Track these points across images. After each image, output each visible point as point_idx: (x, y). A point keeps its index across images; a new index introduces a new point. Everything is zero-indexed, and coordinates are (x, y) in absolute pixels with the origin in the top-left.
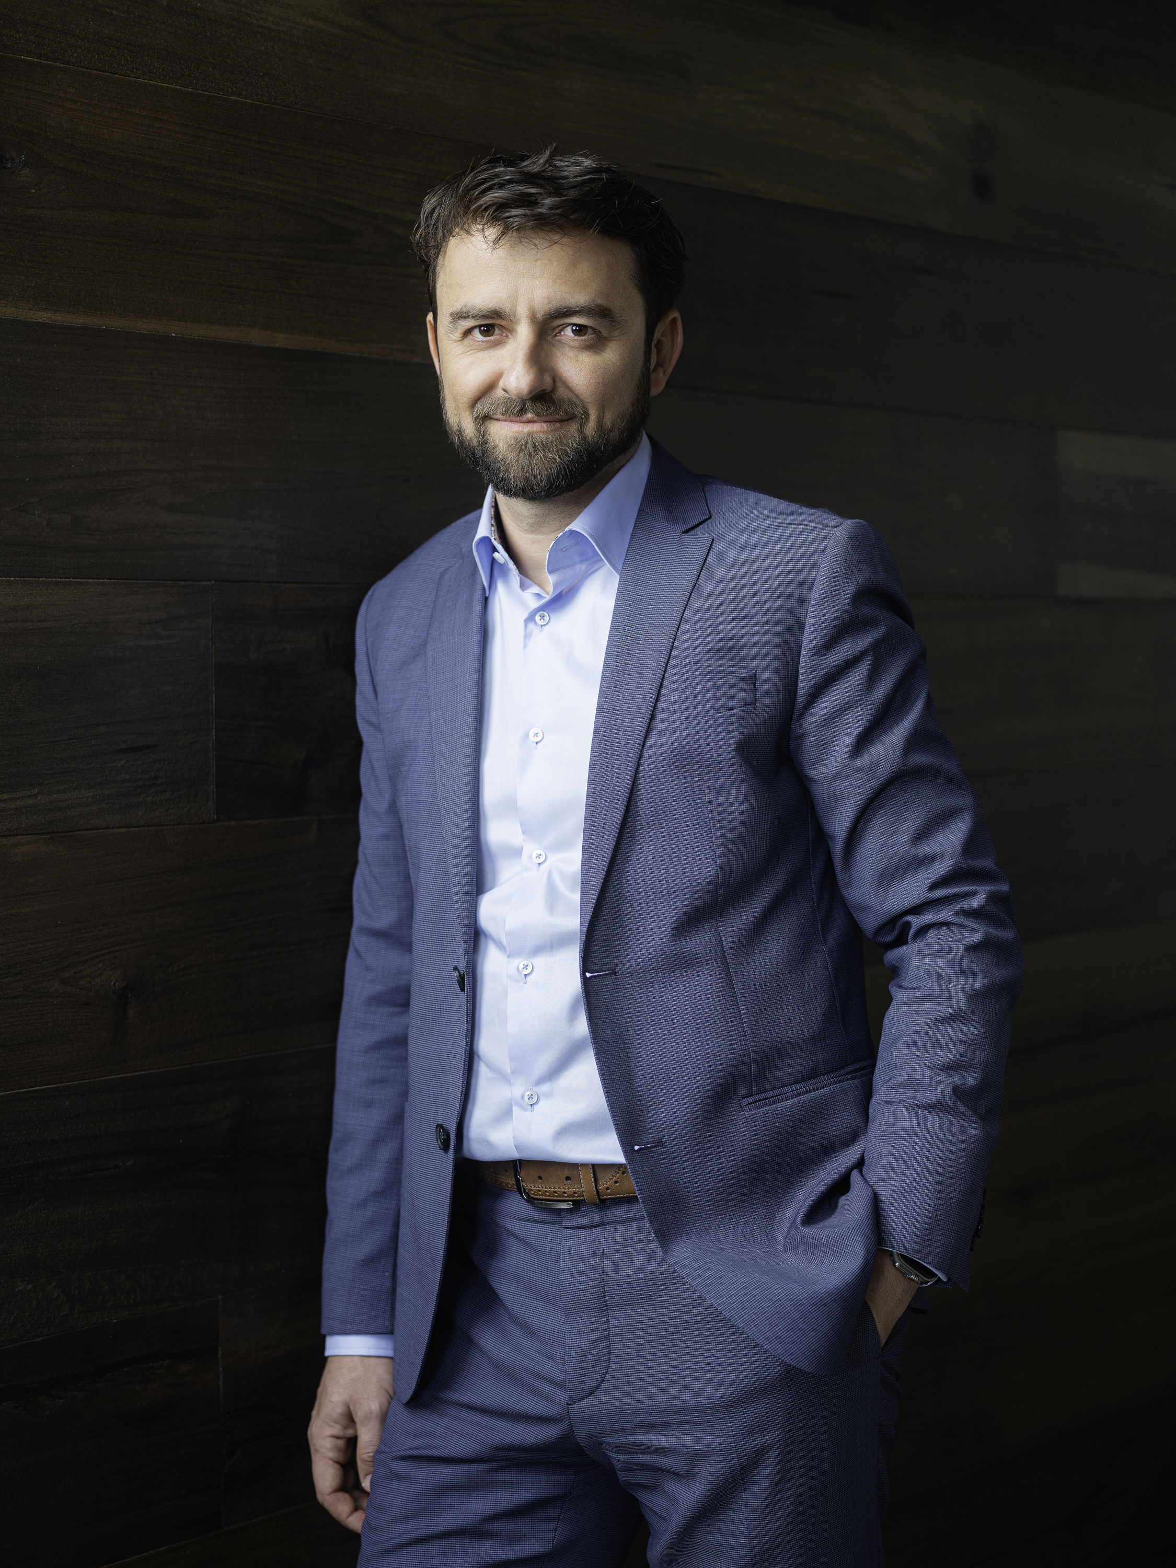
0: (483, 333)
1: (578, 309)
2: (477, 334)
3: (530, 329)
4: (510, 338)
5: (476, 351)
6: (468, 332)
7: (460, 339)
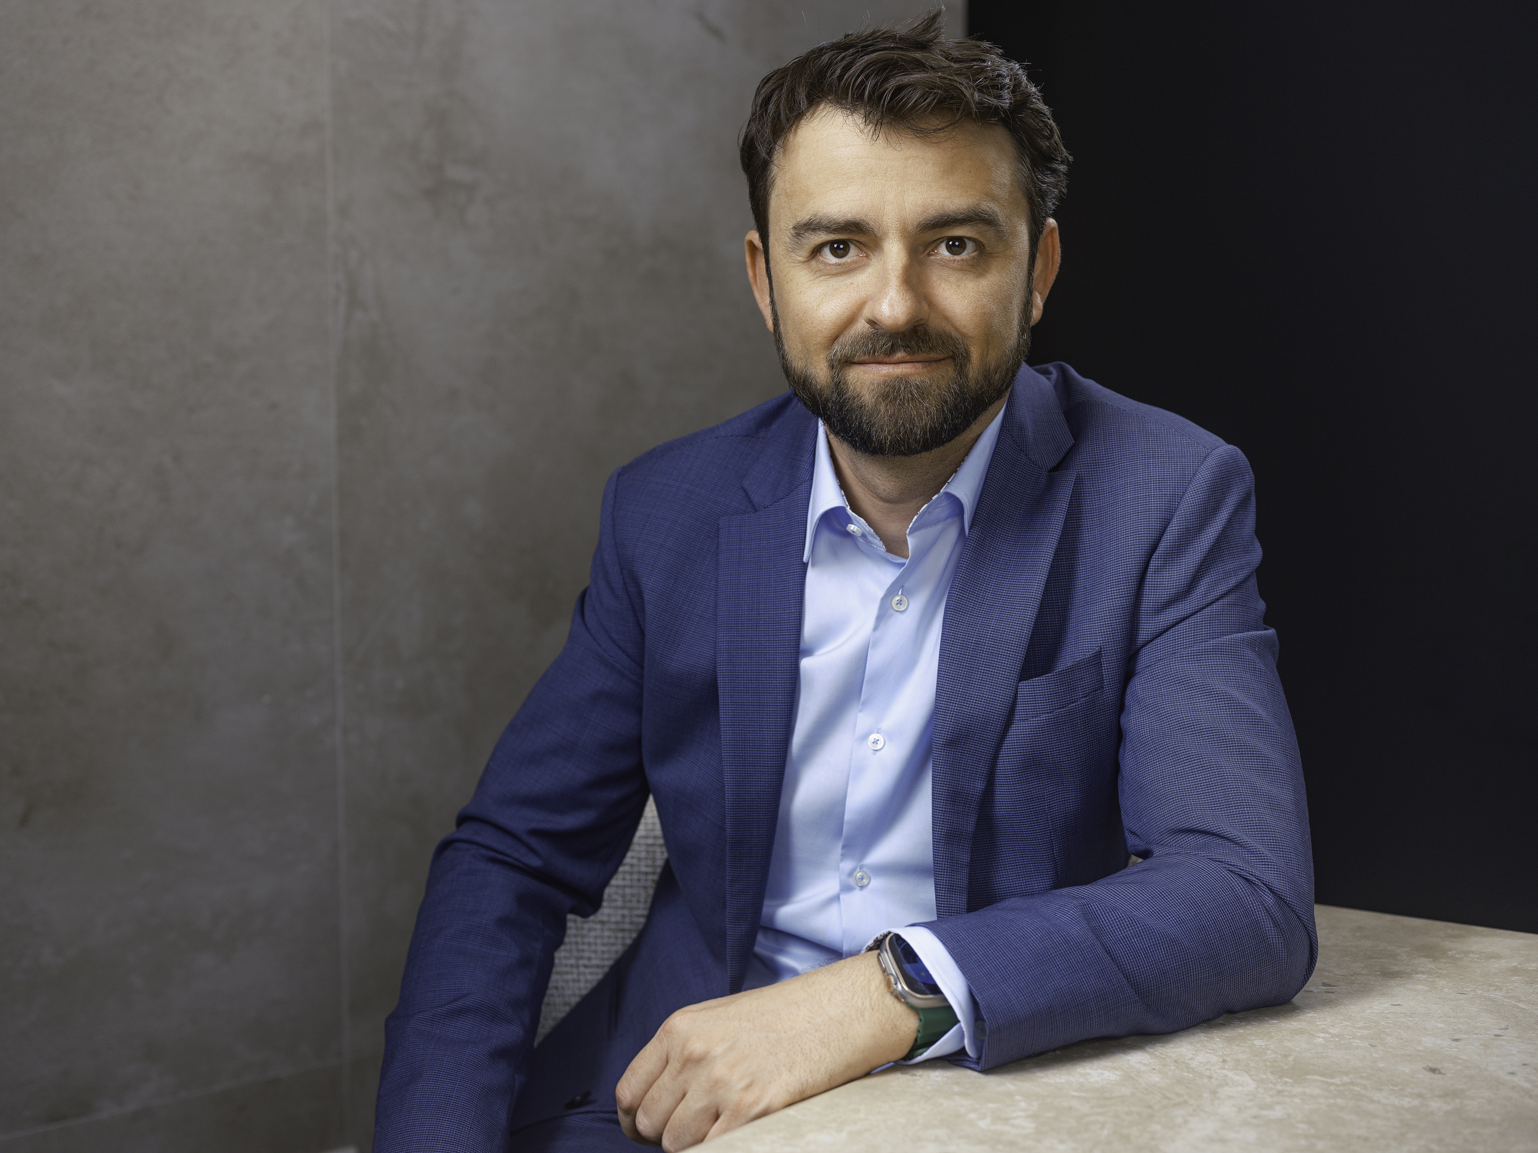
0: (836, 252)
1: (960, 217)
2: (827, 253)
3: (901, 246)
4: (871, 259)
5: (828, 277)
6: (816, 251)
7: (807, 259)
